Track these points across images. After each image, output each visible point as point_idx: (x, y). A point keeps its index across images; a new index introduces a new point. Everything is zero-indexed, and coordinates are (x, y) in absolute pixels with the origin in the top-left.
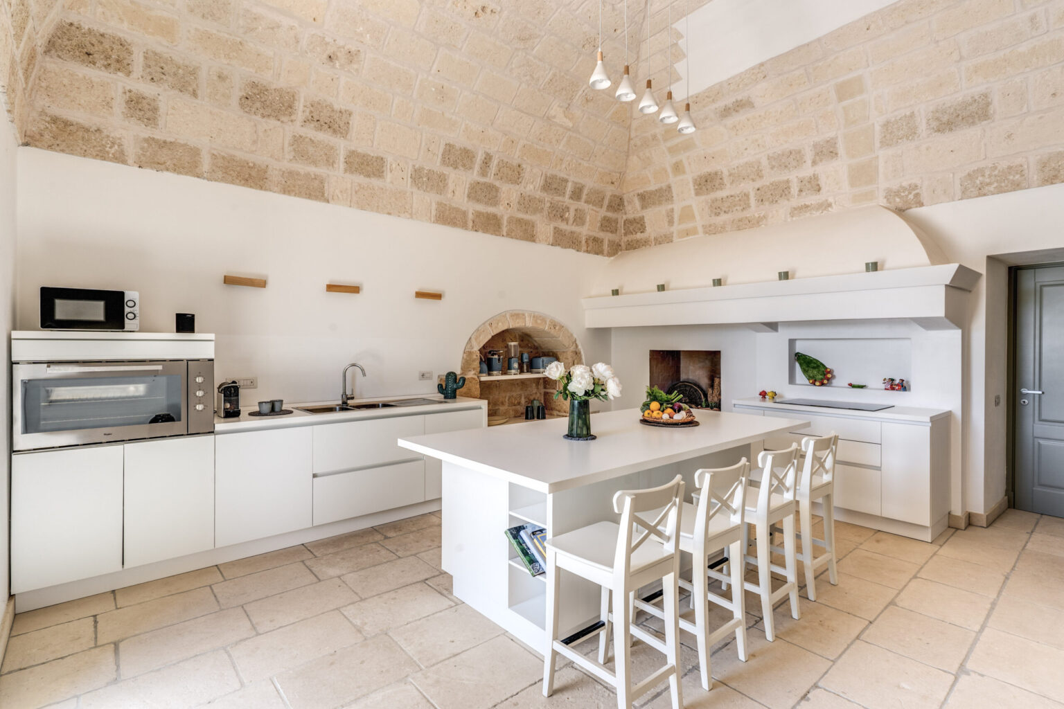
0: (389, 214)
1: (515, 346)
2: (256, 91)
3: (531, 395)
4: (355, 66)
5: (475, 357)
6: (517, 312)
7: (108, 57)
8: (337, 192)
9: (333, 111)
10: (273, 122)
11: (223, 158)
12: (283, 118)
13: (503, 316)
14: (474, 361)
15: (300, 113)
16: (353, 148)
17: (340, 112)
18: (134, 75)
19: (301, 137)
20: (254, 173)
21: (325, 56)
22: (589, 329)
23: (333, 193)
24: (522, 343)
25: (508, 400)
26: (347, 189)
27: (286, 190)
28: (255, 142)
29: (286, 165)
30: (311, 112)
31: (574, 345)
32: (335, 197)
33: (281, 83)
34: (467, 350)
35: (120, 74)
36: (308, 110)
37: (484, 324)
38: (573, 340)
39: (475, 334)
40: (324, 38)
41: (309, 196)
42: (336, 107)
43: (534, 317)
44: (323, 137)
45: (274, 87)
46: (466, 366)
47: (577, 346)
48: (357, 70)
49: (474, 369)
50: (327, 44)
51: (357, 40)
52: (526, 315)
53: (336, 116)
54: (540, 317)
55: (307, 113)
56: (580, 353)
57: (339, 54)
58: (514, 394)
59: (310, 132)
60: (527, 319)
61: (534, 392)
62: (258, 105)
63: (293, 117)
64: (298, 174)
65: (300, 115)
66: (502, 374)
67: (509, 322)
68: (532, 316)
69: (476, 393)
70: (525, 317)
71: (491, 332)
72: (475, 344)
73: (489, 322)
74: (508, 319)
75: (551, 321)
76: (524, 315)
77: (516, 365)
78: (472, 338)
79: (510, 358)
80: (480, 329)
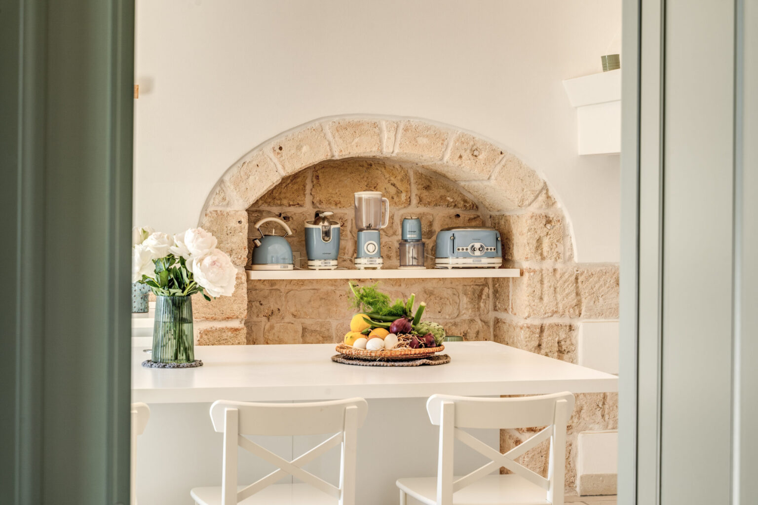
1: (368, 201)
3: (455, 324)
5: (233, 224)
6: (356, 119)
13: (311, 129)
14: (228, 232)
22: (589, 158)
24: (425, 193)
31: (542, 197)
34: (211, 209)
37: (260, 146)
38: (538, 187)
39: (235, 170)
43: (405, 130)
47: (550, 201)
49: (231, 252)
52: (384, 125)
54: (428, 129)
56: (561, 220)
60: (385, 135)
61: (466, 317)
66: (338, 267)
67: (329, 144)
68: (401, 127)
69: (235, 307)
70: (381, 130)
71: (280, 167)
72: (231, 192)
73: (275, 144)
74: (329, 136)
75: (463, 140)
76: (375, 125)
77: (369, 246)
78: (221, 181)
79: (361, 230)
80: (247, 159)
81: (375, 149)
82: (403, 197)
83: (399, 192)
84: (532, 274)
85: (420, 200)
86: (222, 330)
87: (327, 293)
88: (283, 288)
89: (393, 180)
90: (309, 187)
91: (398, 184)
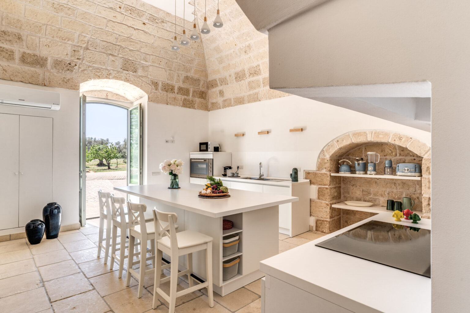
0: (280, 97)
2: (237, 75)
3: (414, 194)
4: (252, 49)
5: (326, 161)
6: (359, 131)
7: (215, 85)
8: (262, 96)
9: (254, 68)
10: (243, 81)
11: (235, 98)
12: (245, 79)
13: (347, 136)
14: (325, 163)
15: (247, 74)
16: (264, 77)
17: (256, 66)
18: (219, 86)
19: (250, 82)
20: (241, 100)
21: (244, 53)
23: (261, 97)
25: (388, 194)
26: (265, 93)
27: (249, 102)
28: (240, 90)
29: (248, 93)
30: (249, 72)
31: (429, 153)
32: (262, 98)
33: (240, 69)
34: (321, 157)
35: (217, 87)
36: (248, 72)
37: (332, 141)
38: (427, 149)
39: (326, 147)
40: (241, 48)
41: (255, 101)
42: (254, 66)
43: (375, 133)
44: (256, 78)
45: (239, 71)
46: (320, 167)
48: (253, 50)
49: (326, 168)
50: (242, 49)
51: (247, 41)
52: (368, 132)
53: (255, 69)
55: (249, 73)
57: (246, 49)
58: (395, 191)
59: (252, 79)
61: (419, 192)
62: (238, 78)
63: (246, 77)
64: (251, 95)
65: (247, 75)
67: (351, 139)
68: (373, 132)
69: (327, 182)
70: (367, 134)
71: (337, 146)
72: (326, 154)
73: (336, 140)
74: (351, 137)
75: (395, 135)
76: (365, 133)
77: (370, 168)
78: (323, 150)
79: (369, 163)
80: (329, 144)
81: (365, 140)
82: (394, 153)
83: (392, 152)
84: (424, 179)
85: (400, 155)
86: (323, 188)
87: (369, 181)
88: (356, 179)
89: (390, 149)
90: (363, 151)
91: (392, 150)
